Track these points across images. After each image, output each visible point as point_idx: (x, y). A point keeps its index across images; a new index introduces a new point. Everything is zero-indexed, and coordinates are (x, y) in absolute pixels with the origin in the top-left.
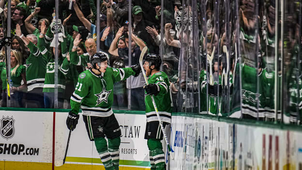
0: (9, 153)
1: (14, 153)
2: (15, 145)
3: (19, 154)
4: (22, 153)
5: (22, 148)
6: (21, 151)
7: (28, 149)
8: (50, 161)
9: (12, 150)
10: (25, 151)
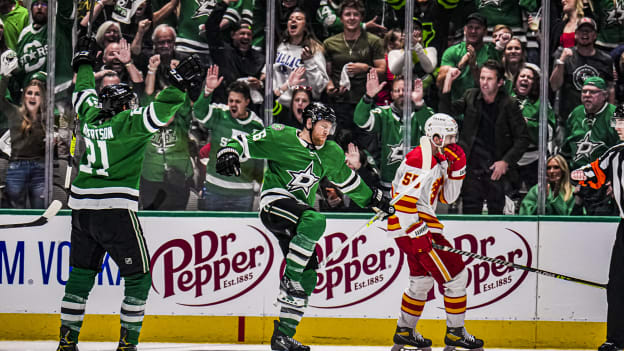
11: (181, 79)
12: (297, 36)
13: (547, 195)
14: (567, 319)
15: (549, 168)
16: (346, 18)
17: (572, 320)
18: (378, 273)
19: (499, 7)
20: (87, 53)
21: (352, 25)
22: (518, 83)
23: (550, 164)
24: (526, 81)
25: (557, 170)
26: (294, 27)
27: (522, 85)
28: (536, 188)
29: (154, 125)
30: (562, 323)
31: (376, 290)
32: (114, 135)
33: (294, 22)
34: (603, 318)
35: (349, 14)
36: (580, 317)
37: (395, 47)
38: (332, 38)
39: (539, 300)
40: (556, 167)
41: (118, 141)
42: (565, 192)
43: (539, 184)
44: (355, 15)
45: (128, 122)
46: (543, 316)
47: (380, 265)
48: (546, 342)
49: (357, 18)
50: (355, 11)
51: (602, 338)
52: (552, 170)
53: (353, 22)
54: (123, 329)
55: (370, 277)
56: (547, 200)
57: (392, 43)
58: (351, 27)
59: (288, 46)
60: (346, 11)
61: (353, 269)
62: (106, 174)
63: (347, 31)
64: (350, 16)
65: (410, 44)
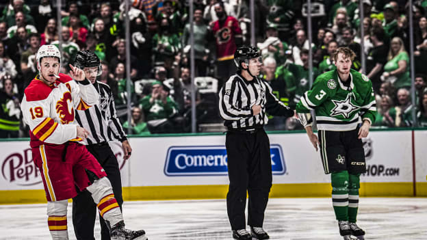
0: (368, 174)
1: (373, 175)
2: (374, 166)
3: (379, 174)
4: (381, 174)
5: (381, 169)
6: (380, 171)
7: (387, 170)
8: (411, 180)
9: (372, 171)
10: (384, 172)
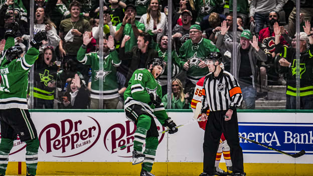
11: (35, 43)
12: (40, 20)
13: (172, 99)
14: (183, 161)
15: (173, 86)
16: (73, 11)
17: (185, 162)
18: (88, 139)
19: (144, 5)
20: (11, 31)
21: (76, 14)
22: (162, 43)
23: (174, 84)
24: (166, 42)
25: (178, 87)
26: (39, 16)
27: (164, 44)
28: (166, 95)
29: (26, 67)
30: (181, 163)
31: (86, 148)
32: (9, 71)
33: (38, 13)
34: (202, 160)
35: (74, 9)
36: (189, 160)
37: (95, 26)
38: (65, 20)
39: (169, 152)
40: (177, 85)
41: (11, 75)
42: (181, 98)
43: (168, 94)
44: (77, 10)
45: (15, 65)
46: (171, 160)
47: (89, 136)
48: (173, 173)
49: (78, 11)
50: (77, 8)
51: (201, 170)
52: (175, 87)
53: (76, 13)
54: (27, 167)
55: (84, 141)
56: (172, 102)
57: (94, 24)
58: (75, 16)
59: (37, 25)
60: (73, 8)
61: (75, 137)
62: (8, 91)
63: (72, 17)
64: (75, 10)
65: (102, 24)
